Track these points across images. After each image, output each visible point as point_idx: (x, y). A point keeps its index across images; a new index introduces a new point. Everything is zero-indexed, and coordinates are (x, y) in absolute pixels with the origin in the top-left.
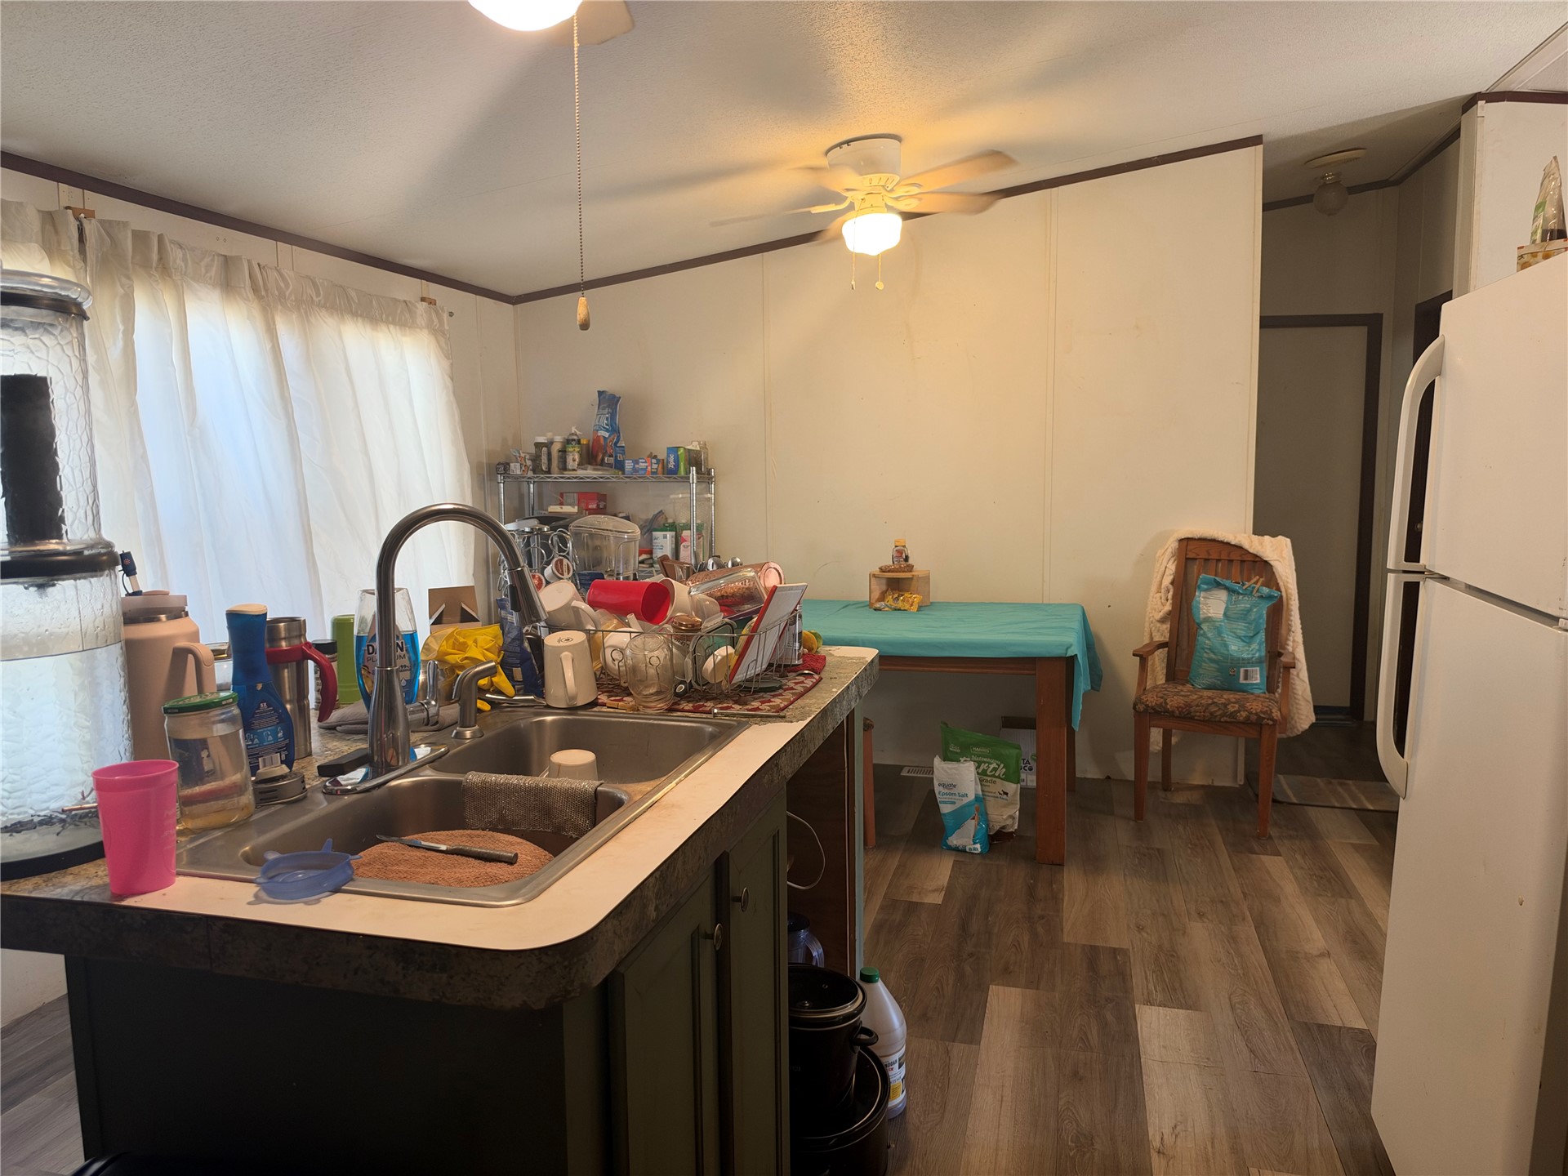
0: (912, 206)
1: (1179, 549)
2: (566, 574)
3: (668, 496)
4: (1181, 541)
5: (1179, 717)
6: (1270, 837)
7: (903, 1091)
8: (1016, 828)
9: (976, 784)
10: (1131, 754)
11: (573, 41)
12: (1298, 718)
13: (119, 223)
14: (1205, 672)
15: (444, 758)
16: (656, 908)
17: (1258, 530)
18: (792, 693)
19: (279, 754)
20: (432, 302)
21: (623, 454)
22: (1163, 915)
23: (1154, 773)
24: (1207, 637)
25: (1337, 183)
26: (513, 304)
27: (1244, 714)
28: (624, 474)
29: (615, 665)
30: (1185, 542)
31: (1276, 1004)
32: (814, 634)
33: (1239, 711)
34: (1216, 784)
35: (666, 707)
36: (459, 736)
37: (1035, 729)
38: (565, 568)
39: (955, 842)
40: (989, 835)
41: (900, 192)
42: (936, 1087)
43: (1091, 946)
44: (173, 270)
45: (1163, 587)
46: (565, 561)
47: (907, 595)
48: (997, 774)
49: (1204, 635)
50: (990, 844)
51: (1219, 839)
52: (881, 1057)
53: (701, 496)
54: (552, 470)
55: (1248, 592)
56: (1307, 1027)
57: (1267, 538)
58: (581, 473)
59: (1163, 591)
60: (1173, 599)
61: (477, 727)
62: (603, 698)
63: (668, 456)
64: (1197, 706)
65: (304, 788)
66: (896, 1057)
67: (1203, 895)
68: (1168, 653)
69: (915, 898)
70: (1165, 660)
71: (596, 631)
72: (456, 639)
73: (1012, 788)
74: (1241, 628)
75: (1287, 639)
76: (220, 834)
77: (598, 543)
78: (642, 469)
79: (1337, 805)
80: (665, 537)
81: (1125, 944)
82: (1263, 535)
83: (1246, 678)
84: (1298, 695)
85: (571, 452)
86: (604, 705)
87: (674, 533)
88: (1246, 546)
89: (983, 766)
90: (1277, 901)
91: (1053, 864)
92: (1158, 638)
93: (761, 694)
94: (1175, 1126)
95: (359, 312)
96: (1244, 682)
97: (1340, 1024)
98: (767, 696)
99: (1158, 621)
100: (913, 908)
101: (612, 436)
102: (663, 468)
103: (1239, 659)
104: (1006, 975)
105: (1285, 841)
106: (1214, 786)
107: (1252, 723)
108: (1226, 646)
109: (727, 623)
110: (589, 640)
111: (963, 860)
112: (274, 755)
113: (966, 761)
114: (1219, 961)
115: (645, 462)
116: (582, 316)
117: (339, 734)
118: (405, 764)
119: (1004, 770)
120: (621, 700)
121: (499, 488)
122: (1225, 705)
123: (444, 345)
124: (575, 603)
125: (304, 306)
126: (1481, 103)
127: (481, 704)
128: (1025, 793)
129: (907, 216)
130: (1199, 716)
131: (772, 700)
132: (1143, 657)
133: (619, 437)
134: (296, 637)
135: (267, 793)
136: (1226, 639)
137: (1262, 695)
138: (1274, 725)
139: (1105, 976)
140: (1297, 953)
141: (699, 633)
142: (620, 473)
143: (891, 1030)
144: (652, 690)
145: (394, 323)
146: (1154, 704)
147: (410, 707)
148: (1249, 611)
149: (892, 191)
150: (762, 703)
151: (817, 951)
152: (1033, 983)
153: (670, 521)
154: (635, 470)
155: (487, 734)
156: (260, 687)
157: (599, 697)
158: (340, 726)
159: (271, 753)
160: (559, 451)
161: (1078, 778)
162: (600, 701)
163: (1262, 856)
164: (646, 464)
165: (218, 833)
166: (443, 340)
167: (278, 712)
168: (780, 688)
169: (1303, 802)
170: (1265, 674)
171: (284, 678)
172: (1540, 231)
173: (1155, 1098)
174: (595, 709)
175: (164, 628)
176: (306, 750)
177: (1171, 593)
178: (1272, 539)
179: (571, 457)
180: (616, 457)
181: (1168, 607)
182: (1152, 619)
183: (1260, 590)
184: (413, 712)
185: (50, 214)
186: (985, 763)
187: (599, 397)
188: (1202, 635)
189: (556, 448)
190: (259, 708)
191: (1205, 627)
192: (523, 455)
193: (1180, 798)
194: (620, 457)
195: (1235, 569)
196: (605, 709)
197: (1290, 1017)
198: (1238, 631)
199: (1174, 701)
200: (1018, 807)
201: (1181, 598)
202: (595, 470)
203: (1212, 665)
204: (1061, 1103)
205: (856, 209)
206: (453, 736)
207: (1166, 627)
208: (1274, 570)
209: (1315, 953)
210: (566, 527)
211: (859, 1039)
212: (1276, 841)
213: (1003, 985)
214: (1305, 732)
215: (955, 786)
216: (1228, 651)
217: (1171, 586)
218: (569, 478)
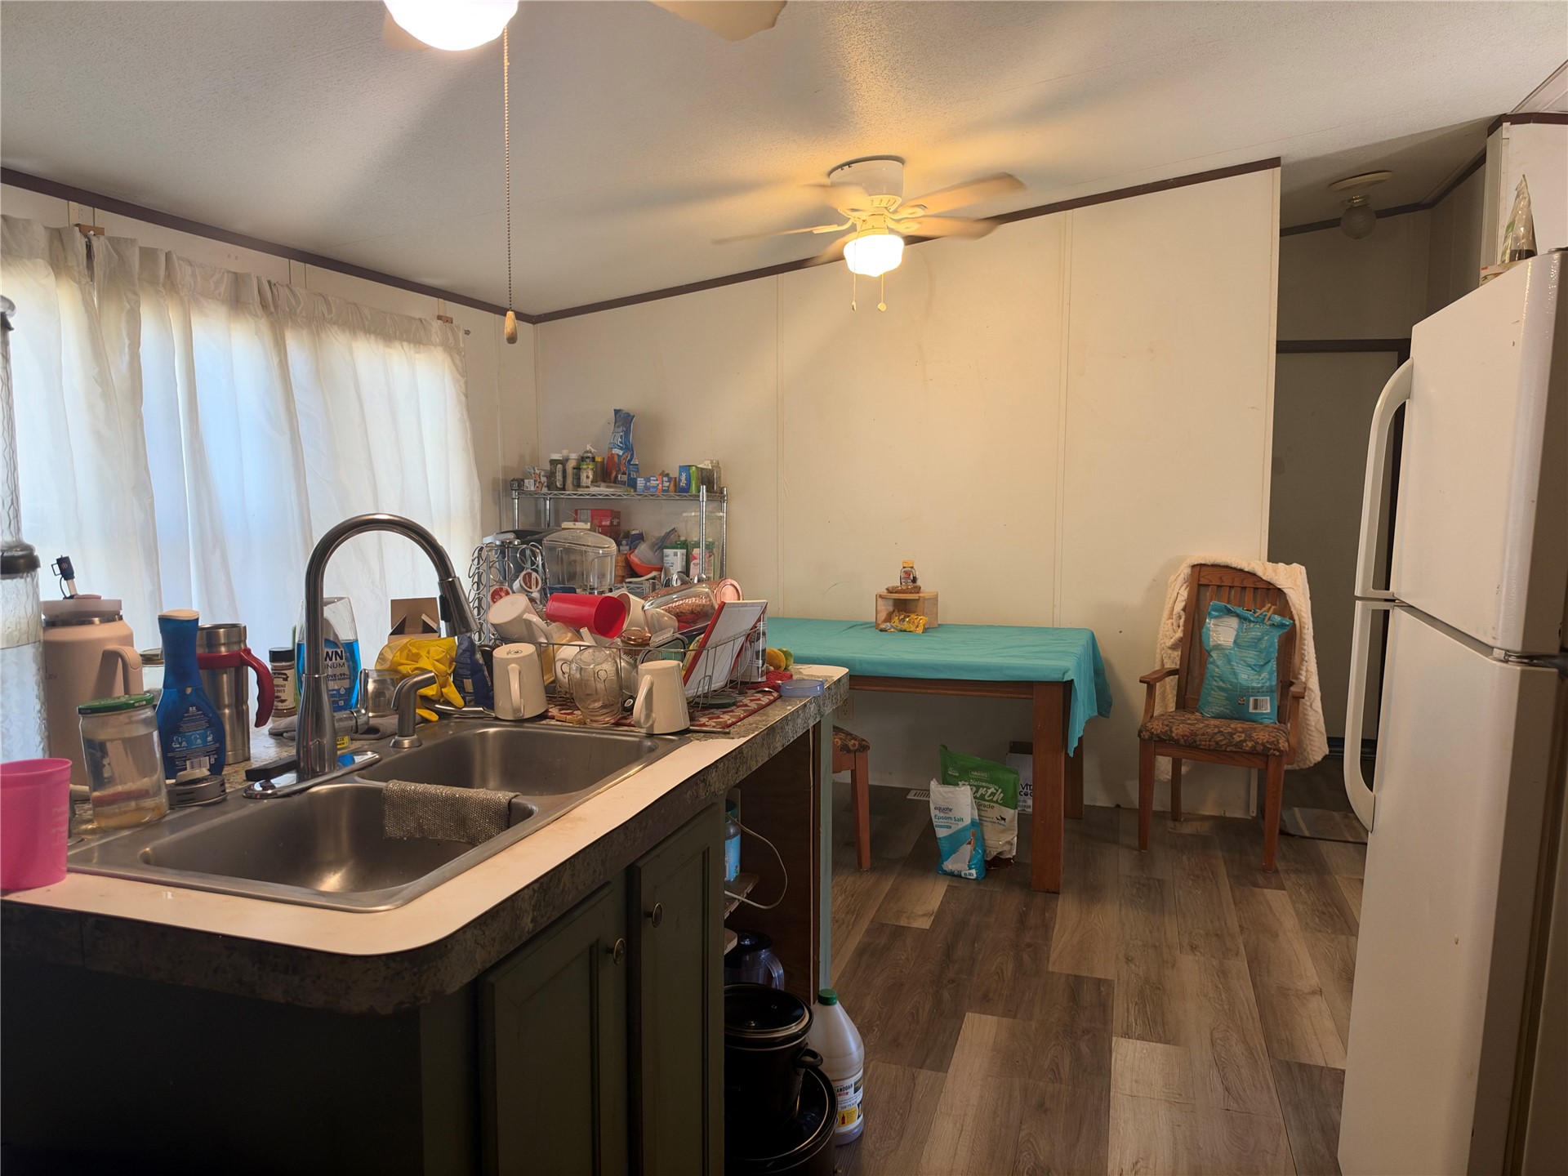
0: (913, 229)
1: (1192, 574)
2: (534, 587)
3: (682, 514)
4: (1194, 566)
5: (1183, 746)
6: (1276, 871)
7: (859, 1116)
8: (1014, 854)
9: (972, 808)
10: (1137, 782)
11: (503, 59)
12: (1311, 749)
13: (126, 240)
14: (1213, 701)
15: (375, 766)
16: (533, 920)
17: (1273, 557)
18: (743, 710)
19: (207, 758)
20: (447, 320)
21: (638, 471)
22: (1154, 946)
23: (1160, 801)
24: (1217, 664)
25: (1364, 207)
26: (534, 323)
27: (1250, 744)
28: (635, 491)
29: (565, 678)
30: (1198, 569)
31: (1259, 1042)
32: (783, 652)
33: (1245, 741)
34: (1227, 815)
35: (612, 721)
36: (398, 745)
37: (1032, 753)
38: (534, 582)
39: (950, 867)
40: (986, 861)
41: (904, 213)
42: (896, 1114)
43: (1075, 976)
44: (180, 286)
45: (1174, 613)
46: (534, 575)
47: (913, 616)
48: (995, 799)
49: (1214, 663)
50: (987, 870)
51: (1223, 870)
52: (833, 1081)
53: (713, 515)
54: (566, 487)
55: (1259, 620)
56: (1288, 1065)
57: (1281, 565)
58: (594, 490)
59: (1174, 617)
60: (1184, 626)
61: (415, 737)
62: (554, 711)
63: (680, 475)
64: (1203, 734)
65: (224, 791)
66: (852, 1081)
67: (1199, 928)
68: (1179, 678)
69: (903, 922)
70: (1176, 688)
71: (548, 644)
72: (409, 650)
73: (1010, 814)
74: (1251, 656)
75: (1300, 669)
76: (128, 833)
77: (573, 557)
78: (654, 487)
79: (1351, 840)
80: (676, 554)
81: (1111, 975)
82: (1277, 563)
83: (1255, 707)
84: (1311, 726)
85: (585, 469)
86: (553, 718)
87: (685, 550)
88: (1260, 573)
89: (982, 791)
90: (1275, 935)
91: (1048, 892)
92: (1169, 665)
93: (712, 711)
94: (1136, 1163)
95: (372, 329)
96: (1254, 711)
97: (1324, 1065)
98: (717, 712)
99: (1170, 648)
100: (899, 932)
101: (626, 454)
102: (675, 485)
103: (1248, 688)
104: (985, 1003)
105: (1292, 876)
106: (1226, 818)
107: (1258, 754)
108: (1235, 674)
109: (677, 639)
110: (539, 655)
111: (956, 885)
112: (203, 759)
113: (964, 785)
114: (1205, 996)
115: (657, 480)
116: (509, 330)
117: (285, 740)
118: (331, 771)
119: (1002, 795)
120: (572, 714)
121: (513, 504)
122: (1231, 734)
123: (459, 363)
124: (526, 616)
125: (315, 322)
126: (1506, 125)
127: (426, 713)
128: (1022, 817)
129: (911, 240)
130: (1205, 745)
131: (721, 716)
132: (1150, 683)
133: (632, 455)
134: (236, 643)
135: (183, 796)
136: (1235, 668)
137: (1272, 725)
138: (1281, 756)
139: (1086, 1008)
140: (1289, 989)
141: (647, 648)
142: (632, 490)
143: (846, 1054)
144: (598, 705)
145: (409, 341)
146: (1159, 732)
147: (338, 715)
148: (1260, 639)
149: (895, 212)
150: (710, 719)
151: (778, 972)
152: (1012, 1013)
153: (682, 539)
154: (647, 488)
155: (425, 744)
156: (189, 691)
157: (550, 710)
158: (287, 732)
159: (199, 756)
160: (574, 468)
161: (1086, 806)
162: (550, 714)
163: (1265, 890)
164: (657, 482)
165: (126, 833)
166: (458, 357)
167: (208, 717)
168: (734, 704)
169: (1315, 836)
170: (1276, 703)
171: (222, 682)
172: (1508, 251)
173: (1119, 1132)
174: (544, 722)
175: (97, 631)
176: (244, 754)
177: (1183, 620)
178: (1287, 566)
179: (585, 474)
180: (629, 475)
181: (1179, 634)
182: (1163, 645)
183: (1272, 618)
184: (341, 720)
185: (58, 231)
186: (984, 787)
187: (615, 415)
188: (1212, 663)
189: (571, 464)
190: (188, 711)
191: (1214, 654)
192: (537, 472)
193: (1188, 829)
194: (634, 475)
195: (1248, 596)
196: (553, 722)
197: (1271, 1054)
198: (1248, 659)
199: (1179, 730)
200: (1016, 833)
201: (1193, 624)
202: (607, 487)
203: (1222, 693)
204: (1022, 1134)
205: (858, 230)
206: (391, 745)
207: (1177, 654)
208: (1288, 598)
209: (1306, 991)
210: (540, 542)
211: (804, 1062)
212: (1282, 875)
213: (980, 1013)
214: (1318, 764)
215: (951, 810)
216: (1237, 679)
217: (1182, 613)
218: (581, 495)
